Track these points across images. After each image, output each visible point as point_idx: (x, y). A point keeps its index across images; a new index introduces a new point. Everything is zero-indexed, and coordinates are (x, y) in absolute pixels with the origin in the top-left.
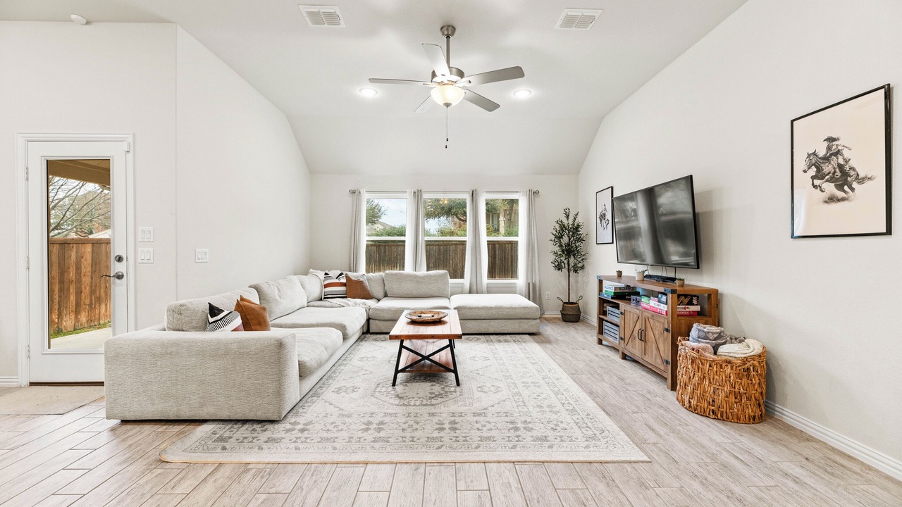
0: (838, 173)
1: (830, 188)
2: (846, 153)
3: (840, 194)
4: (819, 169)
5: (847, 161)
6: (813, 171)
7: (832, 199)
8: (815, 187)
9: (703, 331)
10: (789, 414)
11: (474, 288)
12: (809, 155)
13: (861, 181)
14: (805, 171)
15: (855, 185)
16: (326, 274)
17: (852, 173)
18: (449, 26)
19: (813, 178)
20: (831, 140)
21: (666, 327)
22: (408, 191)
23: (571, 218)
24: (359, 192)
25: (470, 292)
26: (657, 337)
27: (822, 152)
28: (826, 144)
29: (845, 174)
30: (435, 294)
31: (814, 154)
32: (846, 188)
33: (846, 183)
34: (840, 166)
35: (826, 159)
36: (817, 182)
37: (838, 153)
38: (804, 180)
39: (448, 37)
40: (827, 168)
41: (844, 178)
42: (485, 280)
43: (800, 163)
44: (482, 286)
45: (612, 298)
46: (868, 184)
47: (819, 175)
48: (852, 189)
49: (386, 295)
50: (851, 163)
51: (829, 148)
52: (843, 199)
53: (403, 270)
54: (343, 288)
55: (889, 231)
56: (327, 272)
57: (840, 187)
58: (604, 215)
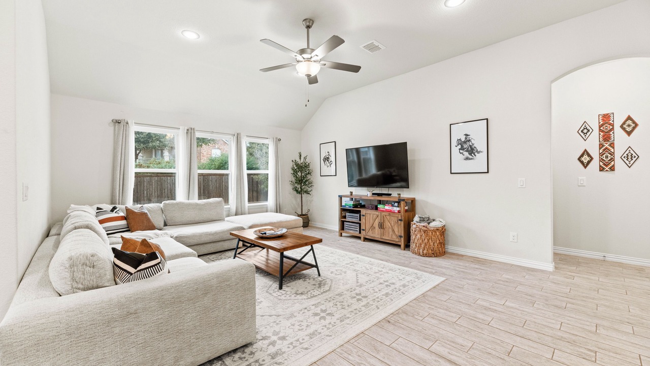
0: (470, 149)
1: (466, 154)
2: (472, 141)
3: (470, 157)
4: (462, 146)
5: (473, 144)
6: (459, 147)
7: (467, 159)
8: (461, 153)
9: (423, 218)
10: (451, 248)
11: (240, 210)
12: (458, 140)
13: (478, 152)
14: (456, 146)
15: (476, 154)
16: (98, 209)
17: (475, 149)
18: (311, 20)
19: (460, 149)
20: (467, 135)
21: (400, 218)
22: (181, 127)
23: (302, 159)
24: (127, 123)
25: (236, 215)
26: (393, 224)
27: (463, 139)
28: (465, 136)
29: (472, 149)
30: (214, 218)
31: (460, 140)
32: (473, 154)
33: (473, 153)
34: (470, 146)
35: (465, 142)
36: (461, 151)
37: (469, 141)
38: (456, 150)
39: (308, 27)
40: (465, 146)
41: (472, 151)
42: (247, 204)
43: (454, 143)
44: (245, 209)
45: (353, 208)
46: (481, 153)
47: (462, 148)
48: (475, 155)
49: (165, 225)
50: (475, 145)
51: (466, 138)
52: (472, 159)
53: (175, 200)
54: (124, 222)
55: (488, 172)
56: (100, 206)
57: (470, 154)
58: (328, 158)
